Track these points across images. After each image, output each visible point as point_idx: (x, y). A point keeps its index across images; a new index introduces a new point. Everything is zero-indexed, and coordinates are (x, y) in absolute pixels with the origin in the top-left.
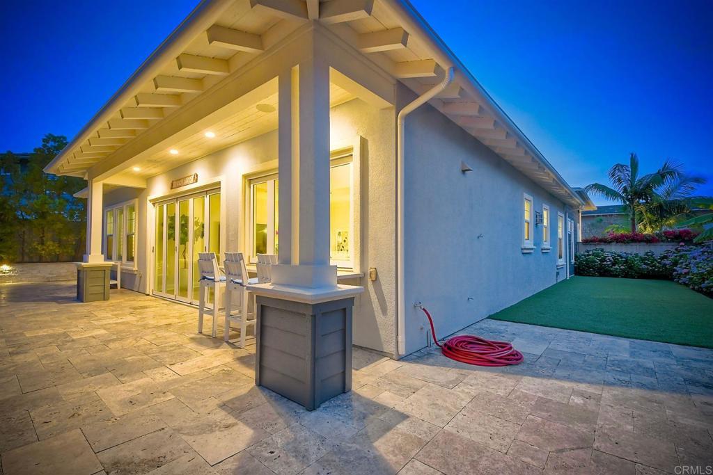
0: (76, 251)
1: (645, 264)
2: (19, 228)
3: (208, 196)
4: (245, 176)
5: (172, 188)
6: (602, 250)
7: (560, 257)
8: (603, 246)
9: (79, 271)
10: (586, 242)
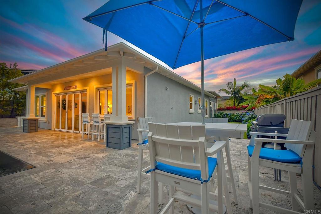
1: (236, 117)
3: (81, 94)
4: (96, 88)
5: (65, 90)
6: (223, 112)
7: (206, 114)
8: (223, 111)
10: (218, 110)
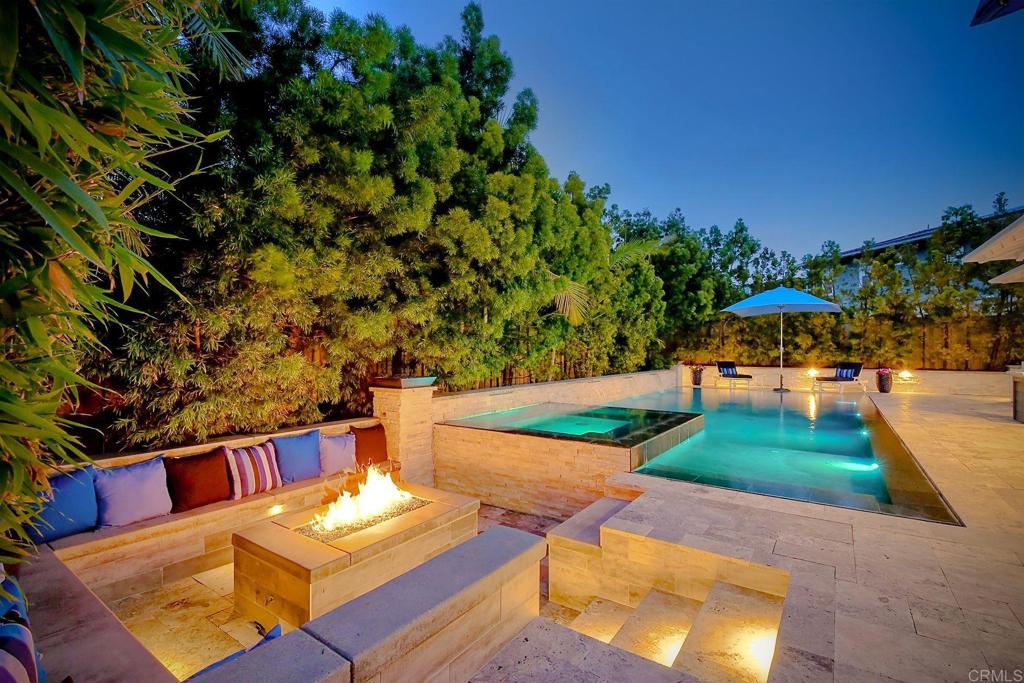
0: (991, 358)
2: (918, 328)
9: (1015, 383)
